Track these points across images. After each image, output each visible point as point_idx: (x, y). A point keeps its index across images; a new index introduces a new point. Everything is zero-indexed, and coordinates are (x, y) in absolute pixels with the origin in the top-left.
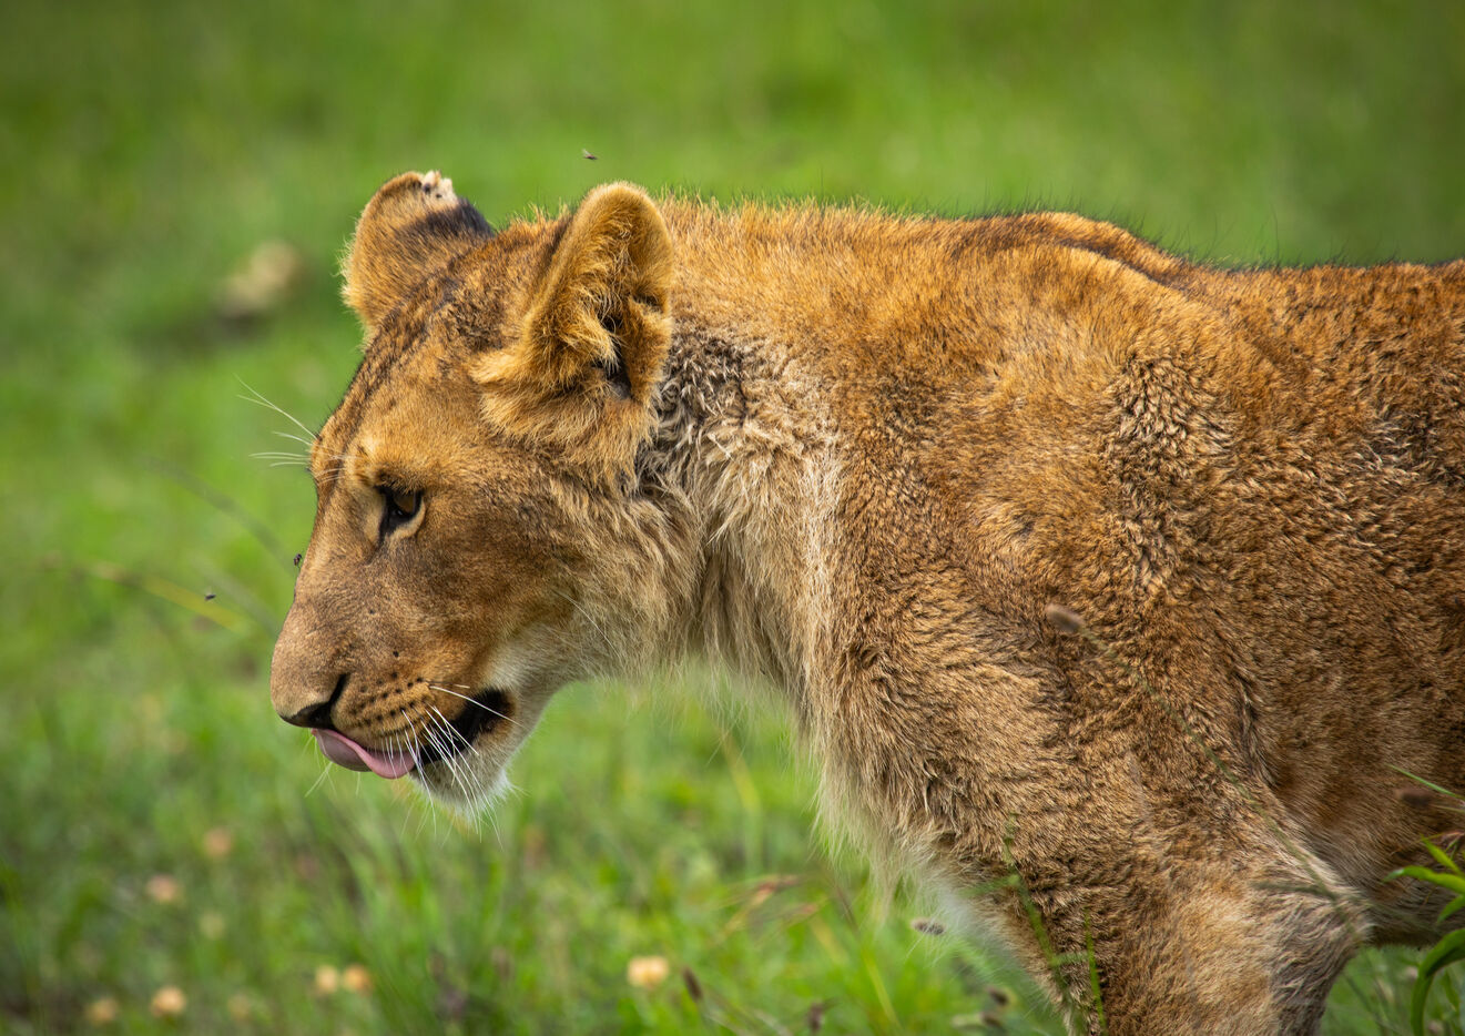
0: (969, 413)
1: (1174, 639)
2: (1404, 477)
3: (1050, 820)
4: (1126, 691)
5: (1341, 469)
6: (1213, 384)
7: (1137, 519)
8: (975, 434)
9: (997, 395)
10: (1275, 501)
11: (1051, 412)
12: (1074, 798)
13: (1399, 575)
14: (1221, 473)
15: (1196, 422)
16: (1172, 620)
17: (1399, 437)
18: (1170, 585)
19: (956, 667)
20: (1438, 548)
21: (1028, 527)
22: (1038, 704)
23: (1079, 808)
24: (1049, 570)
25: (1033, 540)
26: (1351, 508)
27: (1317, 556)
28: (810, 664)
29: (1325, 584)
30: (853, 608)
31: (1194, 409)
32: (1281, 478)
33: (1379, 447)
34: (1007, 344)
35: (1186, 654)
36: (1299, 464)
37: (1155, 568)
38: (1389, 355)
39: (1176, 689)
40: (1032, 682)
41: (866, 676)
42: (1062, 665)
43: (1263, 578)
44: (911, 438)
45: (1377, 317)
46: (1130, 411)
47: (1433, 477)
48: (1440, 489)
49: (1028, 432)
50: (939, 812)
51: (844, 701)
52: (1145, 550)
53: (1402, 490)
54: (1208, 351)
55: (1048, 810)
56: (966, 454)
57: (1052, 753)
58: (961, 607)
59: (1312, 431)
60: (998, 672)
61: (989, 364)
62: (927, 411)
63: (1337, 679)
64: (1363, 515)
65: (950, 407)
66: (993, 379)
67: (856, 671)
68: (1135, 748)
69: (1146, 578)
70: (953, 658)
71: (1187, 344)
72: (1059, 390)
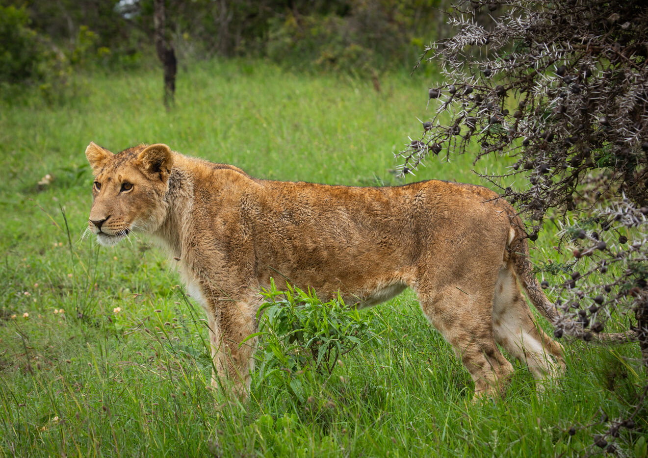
0: (215, 200)
1: (247, 249)
2: (288, 223)
3: (220, 282)
4: (238, 258)
5: (277, 220)
6: (258, 200)
7: (244, 224)
8: (216, 204)
9: (220, 197)
10: (265, 225)
11: (230, 202)
12: (226, 279)
13: (286, 240)
14: (257, 218)
15: (254, 207)
16: (248, 245)
17: (287, 215)
18: (248, 238)
19: (211, 250)
20: (293, 236)
21: (225, 224)
22: (223, 259)
23: (226, 281)
24: (228, 233)
25: (226, 226)
26: (277, 228)
27: (270, 236)
28: (183, 242)
29: (272, 241)
30: (192, 234)
31: (254, 205)
32: (266, 220)
33: (284, 217)
34: (223, 187)
35: (249, 252)
36: (269, 218)
37: (246, 234)
38: (287, 199)
39: (246, 258)
40: (223, 254)
41: (193, 248)
42: (229, 251)
43: (261, 238)
44: (205, 202)
45: (285, 192)
46: (243, 203)
47: (293, 223)
48: (294, 225)
49: (226, 205)
50: (202, 277)
51: (188, 252)
52: (244, 231)
53: (287, 225)
54: (258, 193)
55: (221, 280)
56: (215, 208)
57: (223, 269)
58: (213, 238)
59: (272, 212)
60: (217, 252)
61: (220, 191)
62: (209, 198)
63: (272, 259)
64: (280, 229)
65: (212, 198)
66: (220, 194)
67: (191, 247)
68: (238, 269)
69: (244, 236)
70: (210, 248)
71: (254, 192)
72: (231, 197)
